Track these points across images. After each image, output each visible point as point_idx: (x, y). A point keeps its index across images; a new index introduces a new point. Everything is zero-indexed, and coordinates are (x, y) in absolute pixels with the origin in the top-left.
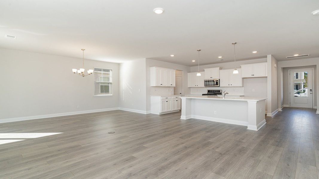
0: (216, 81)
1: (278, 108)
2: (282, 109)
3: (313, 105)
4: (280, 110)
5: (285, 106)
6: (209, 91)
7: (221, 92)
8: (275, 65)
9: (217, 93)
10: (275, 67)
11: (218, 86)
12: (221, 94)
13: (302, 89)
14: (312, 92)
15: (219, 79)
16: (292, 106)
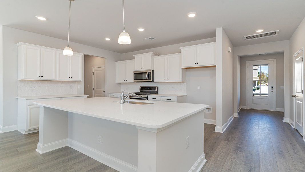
0: (149, 73)
1: (233, 113)
2: (239, 115)
3: (275, 106)
4: (236, 115)
5: (243, 107)
6: (142, 88)
7: (156, 90)
8: (230, 49)
9: (152, 91)
10: (229, 52)
11: (151, 80)
12: (157, 93)
13: (256, 86)
14: (273, 90)
15: (153, 71)
16: (250, 108)
